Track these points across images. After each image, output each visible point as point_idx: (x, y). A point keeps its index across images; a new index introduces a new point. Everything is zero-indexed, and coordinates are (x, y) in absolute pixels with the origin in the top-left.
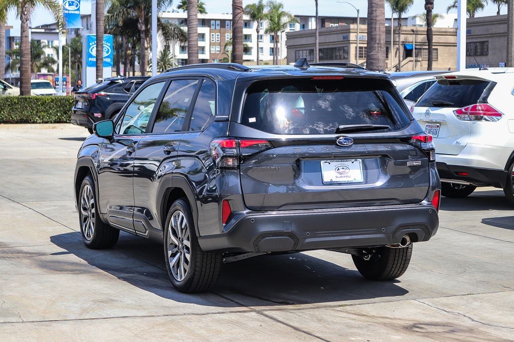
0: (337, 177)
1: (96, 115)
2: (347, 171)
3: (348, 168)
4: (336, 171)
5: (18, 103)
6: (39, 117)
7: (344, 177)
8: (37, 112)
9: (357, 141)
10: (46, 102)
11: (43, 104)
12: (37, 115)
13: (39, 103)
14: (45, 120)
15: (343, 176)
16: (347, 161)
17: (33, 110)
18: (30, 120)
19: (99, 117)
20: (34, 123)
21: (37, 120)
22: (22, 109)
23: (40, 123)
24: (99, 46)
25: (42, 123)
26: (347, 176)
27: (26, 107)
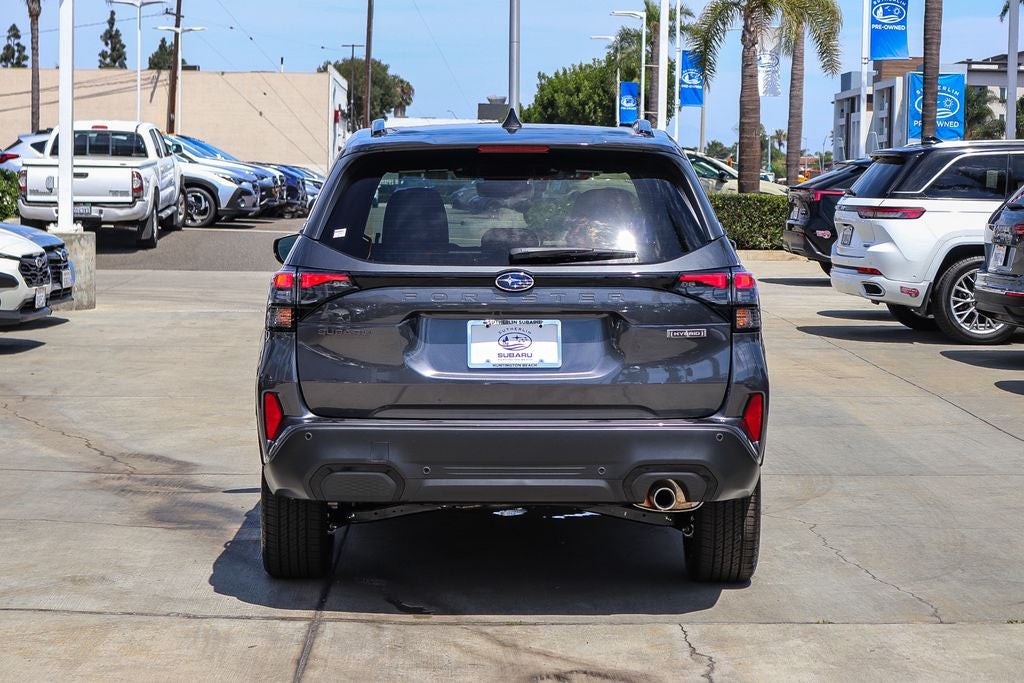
0: (500, 355)
1: (820, 233)
2: (527, 343)
3: (528, 338)
4: (501, 342)
5: (723, 208)
6: (765, 237)
7: (518, 355)
8: (761, 226)
9: (542, 281)
10: (779, 205)
11: (772, 211)
12: (760, 232)
13: (766, 209)
14: (776, 242)
15: (515, 353)
16: (527, 323)
17: (754, 222)
18: (748, 242)
19: (826, 237)
20: (754, 248)
21: (761, 242)
22: (730, 220)
23: (766, 249)
24: (929, 96)
25: (771, 248)
26: (526, 355)
27: (740, 216)
